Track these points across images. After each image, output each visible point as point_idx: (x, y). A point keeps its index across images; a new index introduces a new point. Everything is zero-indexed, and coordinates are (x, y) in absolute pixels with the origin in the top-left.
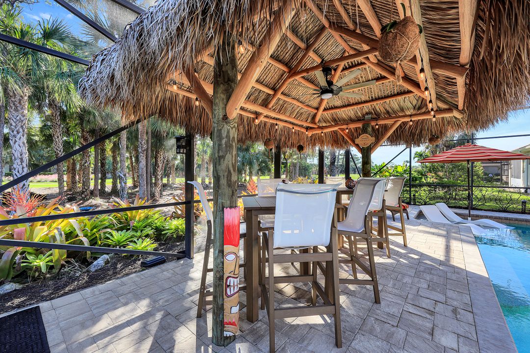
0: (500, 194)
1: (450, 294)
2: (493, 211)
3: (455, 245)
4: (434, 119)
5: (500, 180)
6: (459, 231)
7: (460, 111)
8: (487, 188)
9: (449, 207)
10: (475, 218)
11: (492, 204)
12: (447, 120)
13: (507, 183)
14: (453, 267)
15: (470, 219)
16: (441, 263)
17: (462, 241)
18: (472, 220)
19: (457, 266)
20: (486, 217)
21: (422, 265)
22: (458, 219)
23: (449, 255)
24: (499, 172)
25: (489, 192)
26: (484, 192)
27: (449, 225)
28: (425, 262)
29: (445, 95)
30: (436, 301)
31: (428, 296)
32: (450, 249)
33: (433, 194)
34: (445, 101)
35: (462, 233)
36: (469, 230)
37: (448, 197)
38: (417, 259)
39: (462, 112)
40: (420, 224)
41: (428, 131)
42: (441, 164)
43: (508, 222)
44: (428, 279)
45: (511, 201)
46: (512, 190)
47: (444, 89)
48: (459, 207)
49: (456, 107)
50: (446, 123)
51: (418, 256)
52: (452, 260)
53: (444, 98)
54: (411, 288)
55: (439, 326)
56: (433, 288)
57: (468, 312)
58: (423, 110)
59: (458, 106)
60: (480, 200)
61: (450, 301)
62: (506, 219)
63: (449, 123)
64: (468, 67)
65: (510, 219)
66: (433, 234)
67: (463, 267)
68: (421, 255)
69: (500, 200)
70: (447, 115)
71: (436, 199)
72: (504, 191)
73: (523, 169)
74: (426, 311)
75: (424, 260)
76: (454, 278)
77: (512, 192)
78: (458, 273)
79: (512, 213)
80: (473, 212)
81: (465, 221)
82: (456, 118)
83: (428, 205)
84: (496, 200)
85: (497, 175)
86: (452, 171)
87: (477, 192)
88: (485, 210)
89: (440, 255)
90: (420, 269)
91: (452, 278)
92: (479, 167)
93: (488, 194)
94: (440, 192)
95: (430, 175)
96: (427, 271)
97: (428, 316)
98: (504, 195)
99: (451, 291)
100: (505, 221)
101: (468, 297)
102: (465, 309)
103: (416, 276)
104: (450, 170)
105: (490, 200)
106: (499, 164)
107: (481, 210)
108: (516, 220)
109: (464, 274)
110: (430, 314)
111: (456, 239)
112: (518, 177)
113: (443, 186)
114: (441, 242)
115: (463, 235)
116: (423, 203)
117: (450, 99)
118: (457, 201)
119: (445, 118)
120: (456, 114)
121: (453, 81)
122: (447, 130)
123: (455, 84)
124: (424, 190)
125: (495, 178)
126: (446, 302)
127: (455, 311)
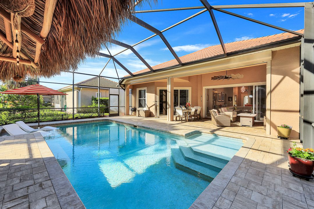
0: (53, 112)
1: (36, 176)
2: (50, 121)
3: (34, 146)
4: (18, 64)
5: (50, 105)
6: (34, 137)
7: (35, 63)
8: (47, 110)
9: (25, 123)
10: (41, 127)
11: (49, 118)
12: (26, 67)
13: (54, 106)
14: (35, 159)
15: (39, 128)
16: (26, 160)
17: (37, 142)
18: (40, 128)
19: (37, 158)
20: (47, 125)
21: (13, 168)
22: (32, 129)
23: (31, 153)
24: (50, 101)
25: (47, 112)
26: (45, 112)
27: (27, 135)
28: (14, 165)
29: (26, 50)
30: (27, 187)
31: (21, 187)
32: (31, 149)
33: (12, 116)
34: (25, 54)
35: (36, 137)
36: (40, 134)
37: (24, 116)
38: (7, 166)
39: (36, 64)
40: (5, 139)
41: (12, 71)
42: (17, 95)
43: (57, 125)
44: (19, 175)
45: (58, 115)
46: (58, 110)
47: (26, 46)
48: (32, 122)
49: (33, 61)
50: (26, 69)
51: (8, 163)
52: (33, 156)
53: (25, 52)
54: (5, 190)
55: (33, 201)
56: (24, 179)
57: (48, 181)
58: (8, 55)
59: (34, 60)
60: (43, 116)
61: (37, 181)
62: (56, 124)
63: (28, 69)
64: (44, 39)
65: (58, 124)
66: (17, 143)
67: (40, 157)
68: (10, 161)
69: (53, 115)
70: (27, 64)
71: (15, 119)
72: (54, 111)
73: (60, 99)
74: (22, 198)
75: (13, 164)
76: (36, 166)
77: (58, 111)
78: (38, 162)
79: (59, 121)
80: (41, 124)
81: (36, 130)
82: (32, 67)
83: (8, 124)
84: (51, 115)
85: (49, 102)
86: (25, 100)
87: (41, 112)
88: (46, 122)
89: (25, 156)
90: (11, 172)
91: (35, 167)
92: (41, 98)
93: (47, 113)
94: (18, 114)
95: (8, 103)
96: (18, 170)
97: (24, 200)
98: (55, 112)
99: (36, 174)
100: (55, 125)
101: (46, 172)
102: (46, 180)
103: (8, 178)
104: (24, 99)
105: (48, 115)
106: (50, 97)
107: (44, 122)
108: (60, 124)
109: (42, 160)
110: (25, 198)
111: (33, 142)
112: (58, 103)
113: (19, 110)
114: (24, 147)
115: (37, 138)
116: (4, 123)
117: (29, 54)
118: (30, 119)
119: (25, 66)
120: (32, 64)
121: (34, 44)
122: (27, 74)
123: (35, 46)
124: (5, 114)
125: (48, 105)
126: (34, 183)
127: (41, 185)
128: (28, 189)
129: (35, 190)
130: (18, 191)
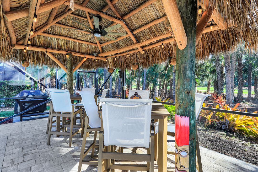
55: (20, 152)
57: (5, 167)
126: (18, 165)
127: (13, 163)
128: (24, 160)
129: (19, 159)
130: (31, 159)
